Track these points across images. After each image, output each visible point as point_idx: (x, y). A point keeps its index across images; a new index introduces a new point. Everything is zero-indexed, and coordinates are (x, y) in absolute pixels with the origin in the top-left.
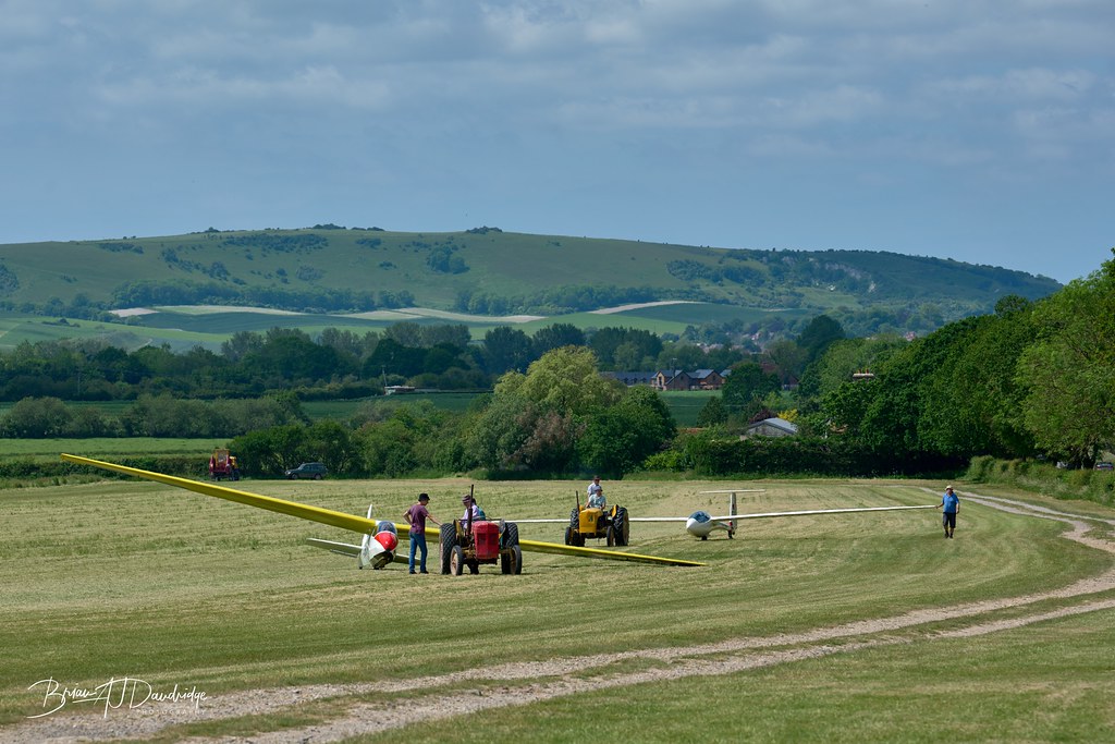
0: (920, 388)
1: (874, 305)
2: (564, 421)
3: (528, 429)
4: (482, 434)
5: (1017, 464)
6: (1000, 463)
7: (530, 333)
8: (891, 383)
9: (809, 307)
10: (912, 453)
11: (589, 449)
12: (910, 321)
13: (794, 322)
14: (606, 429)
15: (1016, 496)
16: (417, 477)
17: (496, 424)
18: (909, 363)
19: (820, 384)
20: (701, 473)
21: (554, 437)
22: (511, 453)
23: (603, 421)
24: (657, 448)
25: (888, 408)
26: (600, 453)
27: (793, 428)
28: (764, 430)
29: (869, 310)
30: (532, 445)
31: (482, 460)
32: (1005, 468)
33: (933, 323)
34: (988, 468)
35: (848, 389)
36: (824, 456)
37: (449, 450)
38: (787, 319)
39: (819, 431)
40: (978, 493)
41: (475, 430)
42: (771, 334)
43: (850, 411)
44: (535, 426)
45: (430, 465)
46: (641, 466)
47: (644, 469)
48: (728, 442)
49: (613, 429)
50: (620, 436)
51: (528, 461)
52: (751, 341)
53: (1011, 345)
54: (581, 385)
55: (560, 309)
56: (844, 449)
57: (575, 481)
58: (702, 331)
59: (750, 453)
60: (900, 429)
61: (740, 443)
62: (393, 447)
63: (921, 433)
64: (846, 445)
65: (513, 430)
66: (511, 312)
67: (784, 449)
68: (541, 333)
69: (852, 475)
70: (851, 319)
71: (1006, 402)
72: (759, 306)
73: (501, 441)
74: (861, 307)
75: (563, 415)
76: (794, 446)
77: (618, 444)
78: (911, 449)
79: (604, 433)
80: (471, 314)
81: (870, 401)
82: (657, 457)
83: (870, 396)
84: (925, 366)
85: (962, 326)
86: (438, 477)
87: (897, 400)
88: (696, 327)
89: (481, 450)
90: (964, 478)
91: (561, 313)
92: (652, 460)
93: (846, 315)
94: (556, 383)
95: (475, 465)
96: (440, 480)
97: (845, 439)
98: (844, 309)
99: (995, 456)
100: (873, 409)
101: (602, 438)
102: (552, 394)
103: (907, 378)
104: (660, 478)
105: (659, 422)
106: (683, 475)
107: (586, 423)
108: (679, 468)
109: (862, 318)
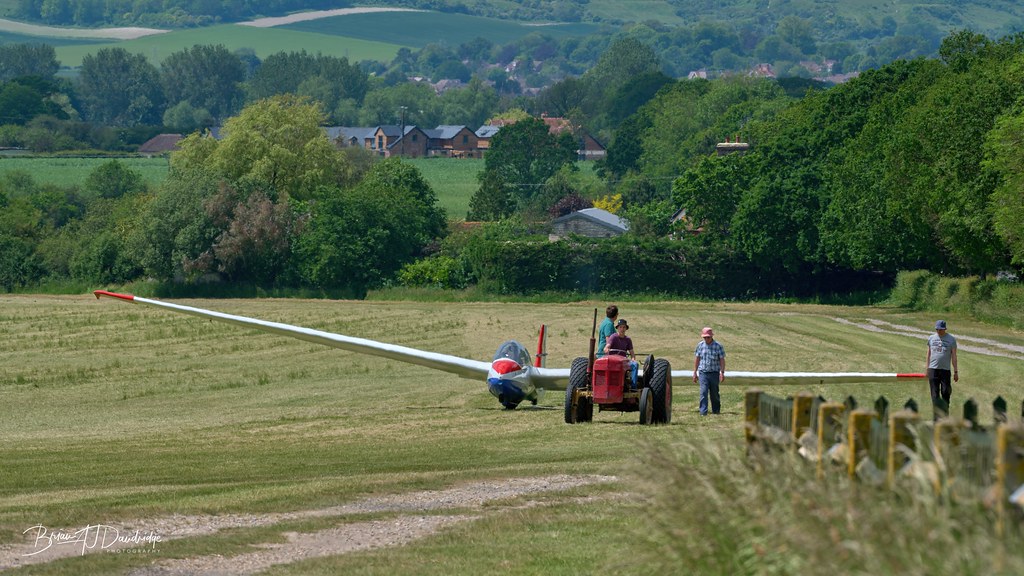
0: (823, 168)
1: (703, 18)
2: (277, 208)
3: (220, 220)
4: (151, 227)
5: (973, 285)
6: (943, 283)
7: (157, 59)
8: (778, 160)
9: (597, 20)
10: (810, 265)
11: (316, 252)
12: (761, 46)
13: (573, 46)
14: (340, 223)
15: (979, 331)
16: (46, 291)
17: (172, 212)
18: (805, 130)
19: (640, 152)
20: (489, 290)
21: (262, 232)
22: (195, 256)
23: (337, 210)
24: (419, 253)
25: (774, 196)
26: (331, 259)
27: (621, 224)
28: (576, 226)
29: (695, 27)
30: (227, 245)
31: (151, 266)
32: (953, 289)
33: (799, 50)
34: (925, 289)
35: (712, 166)
36: (678, 270)
37: (96, 249)
38: (563, 39)
39: (663, 228)
40: (919, 327)
41: (138, 221)
42: (536, 63)
43: (715, 201)
44: (232, 216)
45: (67, 273)
46: (394, 278)
47: (397, 283)
48: (530, 244)
49: (350, 222)
50: (363, 233)
51: (221, 268)
52: (504, 75)
53: (972, 110)
54: (301, 154)
55: (190, 19)
56: (706, 257)
57: (294, 299)
58: (424, 57)
59: (564, 261)
60: (792, 228)
61: (548, 246)
62: (8, 244)
63: (825, 235)
64: (709, 251)
65: (198, 222)
66: (110, 22)
67: (616, 256)
68: (175, 60)
69: (718, 297)
70: (666, 42)
71: (962, 193)
72: (516, 17)
73: (180, 239)
74: (680, 20)
75: (274, 199)
76: (630, 252)
77: (359, 246)
78: (806, 258)
79: (339, 228)
80: (45, 24)
81: (746, 186)
82: (419, 265)
83: (745, 178)
84: (831, 135)
85: (887, 75)
86: (78, 292)
87: (788, 184)
88: (414, 50)
89: (150, 251)
90: (887, 303)
91: (192, 25)
92: (410, 270)
93: (658, 35)
94: (264, 151)
95: (138, 273)
96: (82, 296)
97: (707, 243)
98: (654, 25)
99: (935, 270)
100: (752, 197)
101: (335, 235)
102: (258, 169)
103: (801, 152)
104: (424, 298)
105: (421, 212)
106: (461, 295)
107: (310, 212)
108: (452, 282)
109: (684, 39)
